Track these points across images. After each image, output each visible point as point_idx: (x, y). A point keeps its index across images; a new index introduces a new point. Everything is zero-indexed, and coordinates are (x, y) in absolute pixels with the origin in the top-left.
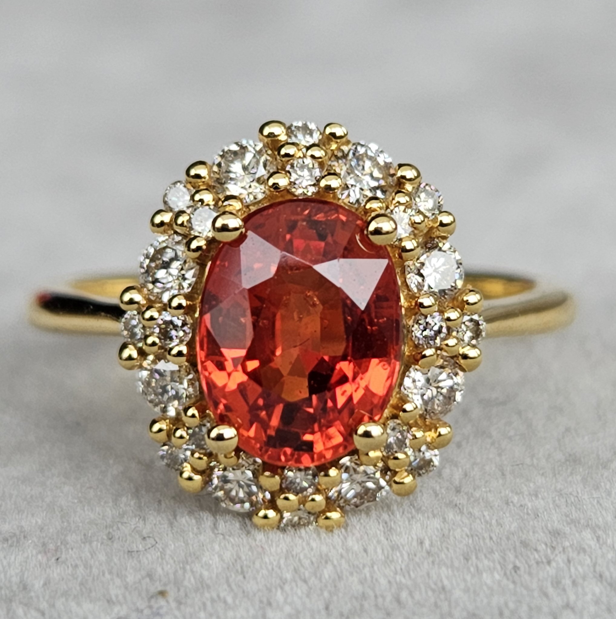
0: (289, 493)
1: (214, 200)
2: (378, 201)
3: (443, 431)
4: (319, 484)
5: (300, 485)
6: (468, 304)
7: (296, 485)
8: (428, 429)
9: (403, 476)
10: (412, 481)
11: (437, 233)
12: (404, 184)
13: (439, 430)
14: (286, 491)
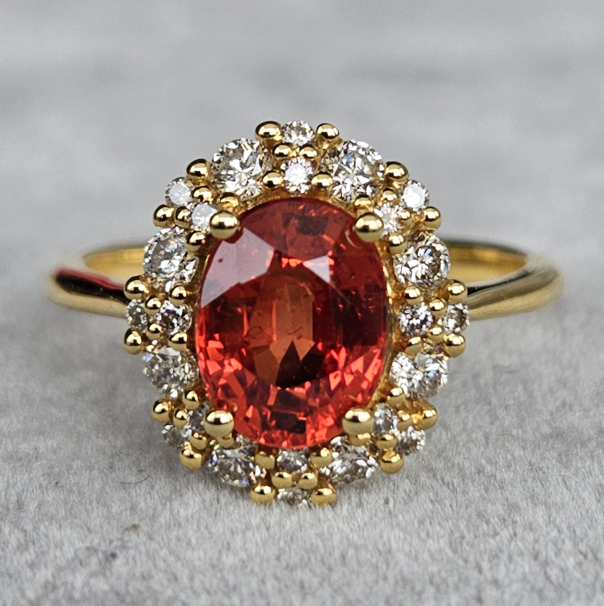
0: (283, 471)
1: (212, 197)
2: (367, 199)
3: (429, 413)
4: (311, 463)
5: (294, 463)
6: (452, 294)
7: (290, 463)
8: (414, 411)
9: (391, 456)
10: (399, 460)
11: (423, 227)
12: (392, 181)
13: (424, 412)
14: (280, 469)
